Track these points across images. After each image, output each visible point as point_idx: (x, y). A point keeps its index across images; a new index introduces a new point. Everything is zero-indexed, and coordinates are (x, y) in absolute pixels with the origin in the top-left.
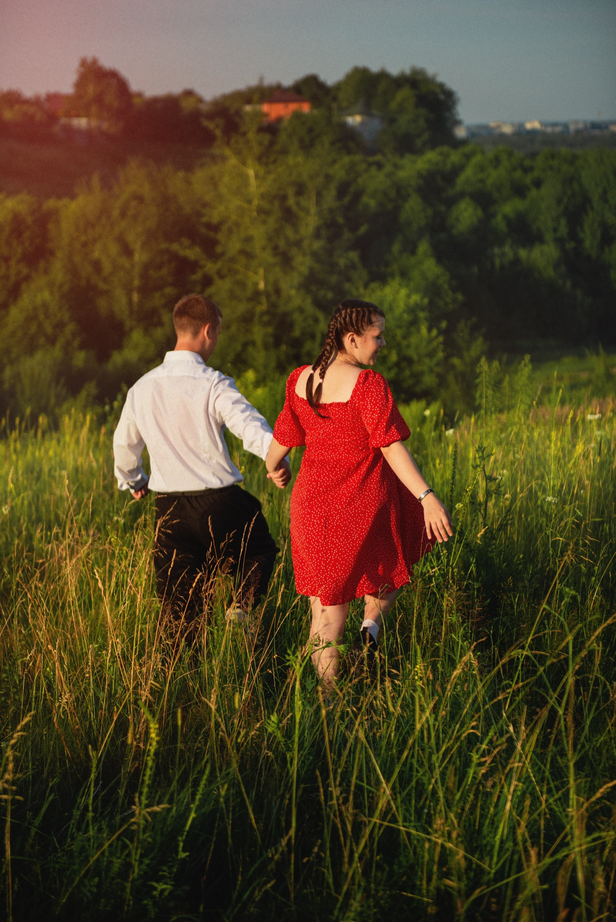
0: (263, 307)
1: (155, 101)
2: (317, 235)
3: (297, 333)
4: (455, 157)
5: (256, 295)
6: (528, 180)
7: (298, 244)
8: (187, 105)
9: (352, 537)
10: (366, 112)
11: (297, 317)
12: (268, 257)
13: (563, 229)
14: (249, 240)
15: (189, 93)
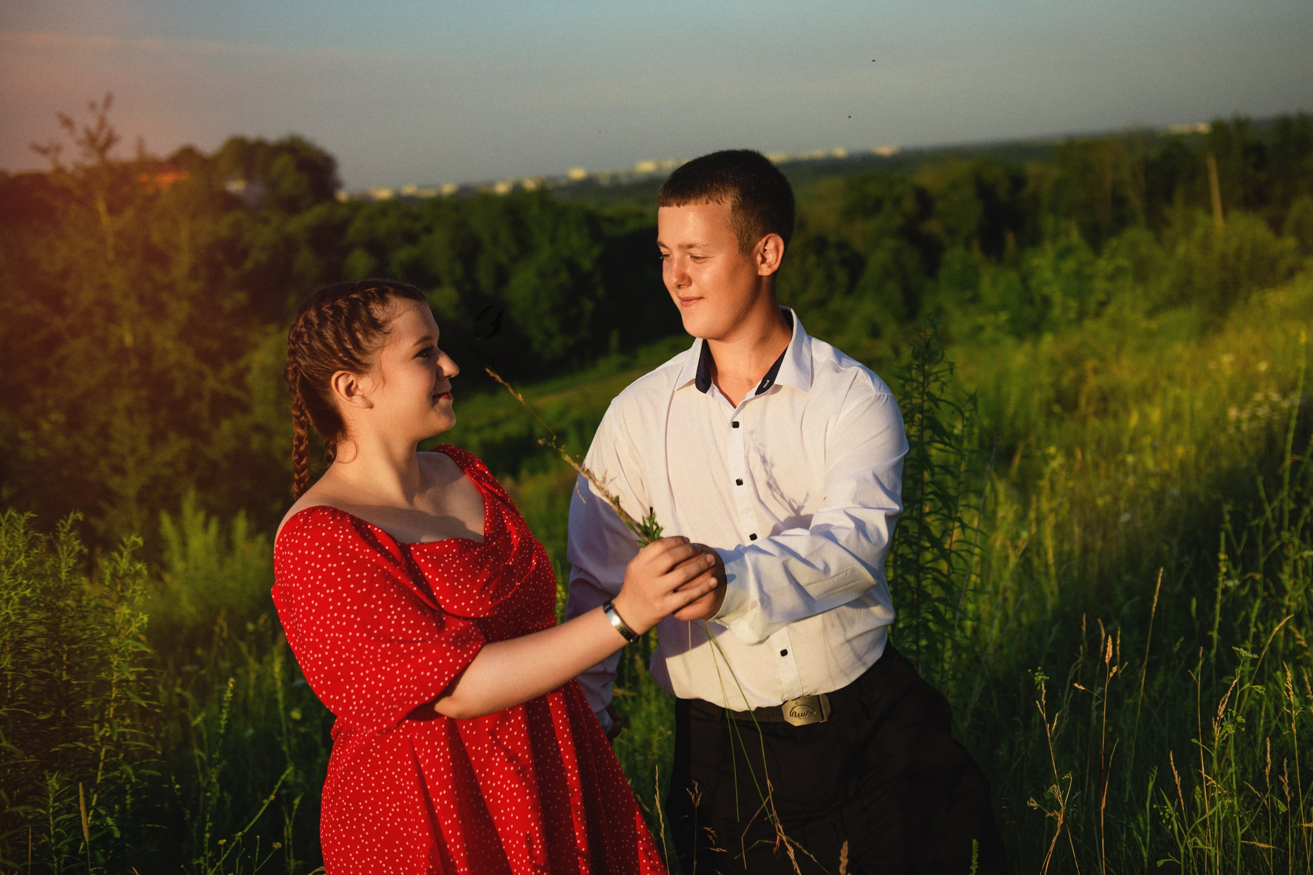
0: (135, 364)
2: (193, 274)
3: (179, 392)
4: (341, 214)
5: (122, 354)
7: (170, 288)
10: (248, 176)
11: (177, 374)
12: (132, 306)
13: (459, 270)
14: (105, 287)
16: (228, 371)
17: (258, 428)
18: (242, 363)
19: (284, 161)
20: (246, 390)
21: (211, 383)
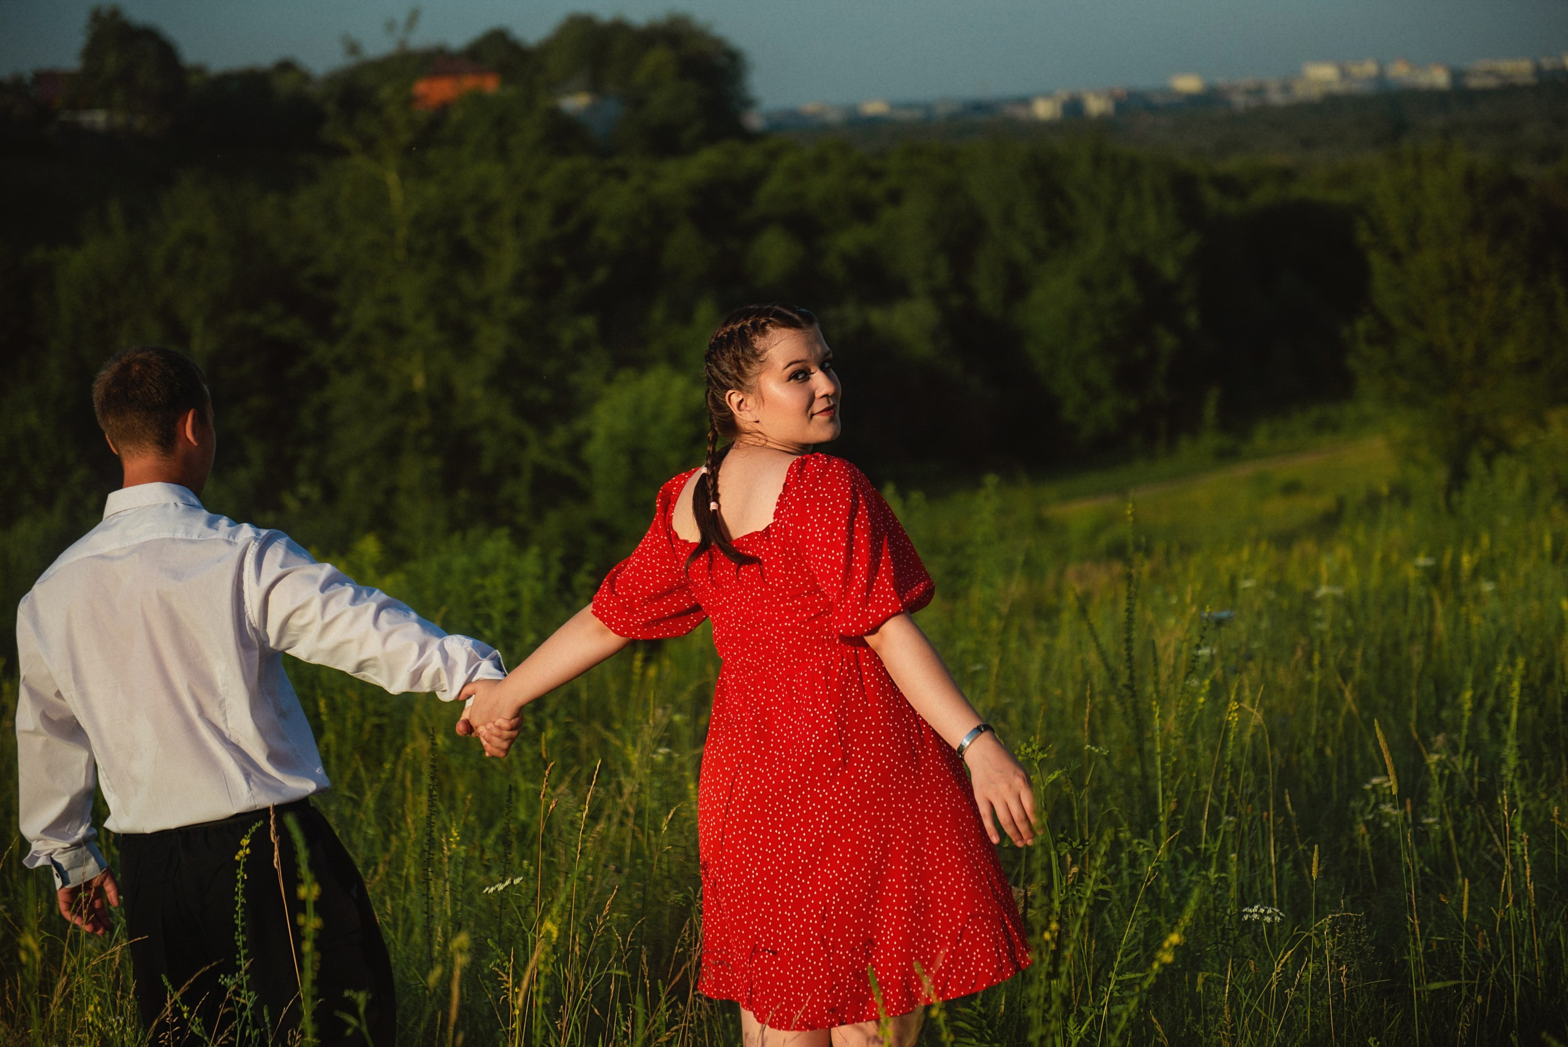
0: (424, 420)
1: (226, 79)
2: (518, 287)
3: (487, 465)
4: (751, 158)
5: (408, 402)
6: (877, 191)
7: (484, 306)
8: (285, 84)
9: (867, 857)
10: (595, 87)
11: (486, 437)
12: (426, 329)
13: (942, 273)
14: (392, 301)
15: (286, 66)
16: (560, 436)
17: (599, 526)
18: (581, 425)
19: (658, 57)
20: (585, 467)
21: (534, 453)
